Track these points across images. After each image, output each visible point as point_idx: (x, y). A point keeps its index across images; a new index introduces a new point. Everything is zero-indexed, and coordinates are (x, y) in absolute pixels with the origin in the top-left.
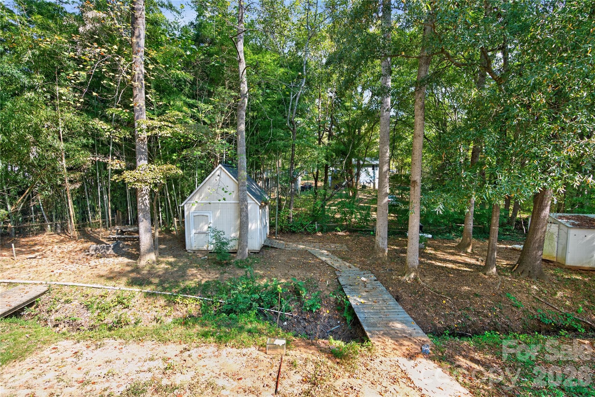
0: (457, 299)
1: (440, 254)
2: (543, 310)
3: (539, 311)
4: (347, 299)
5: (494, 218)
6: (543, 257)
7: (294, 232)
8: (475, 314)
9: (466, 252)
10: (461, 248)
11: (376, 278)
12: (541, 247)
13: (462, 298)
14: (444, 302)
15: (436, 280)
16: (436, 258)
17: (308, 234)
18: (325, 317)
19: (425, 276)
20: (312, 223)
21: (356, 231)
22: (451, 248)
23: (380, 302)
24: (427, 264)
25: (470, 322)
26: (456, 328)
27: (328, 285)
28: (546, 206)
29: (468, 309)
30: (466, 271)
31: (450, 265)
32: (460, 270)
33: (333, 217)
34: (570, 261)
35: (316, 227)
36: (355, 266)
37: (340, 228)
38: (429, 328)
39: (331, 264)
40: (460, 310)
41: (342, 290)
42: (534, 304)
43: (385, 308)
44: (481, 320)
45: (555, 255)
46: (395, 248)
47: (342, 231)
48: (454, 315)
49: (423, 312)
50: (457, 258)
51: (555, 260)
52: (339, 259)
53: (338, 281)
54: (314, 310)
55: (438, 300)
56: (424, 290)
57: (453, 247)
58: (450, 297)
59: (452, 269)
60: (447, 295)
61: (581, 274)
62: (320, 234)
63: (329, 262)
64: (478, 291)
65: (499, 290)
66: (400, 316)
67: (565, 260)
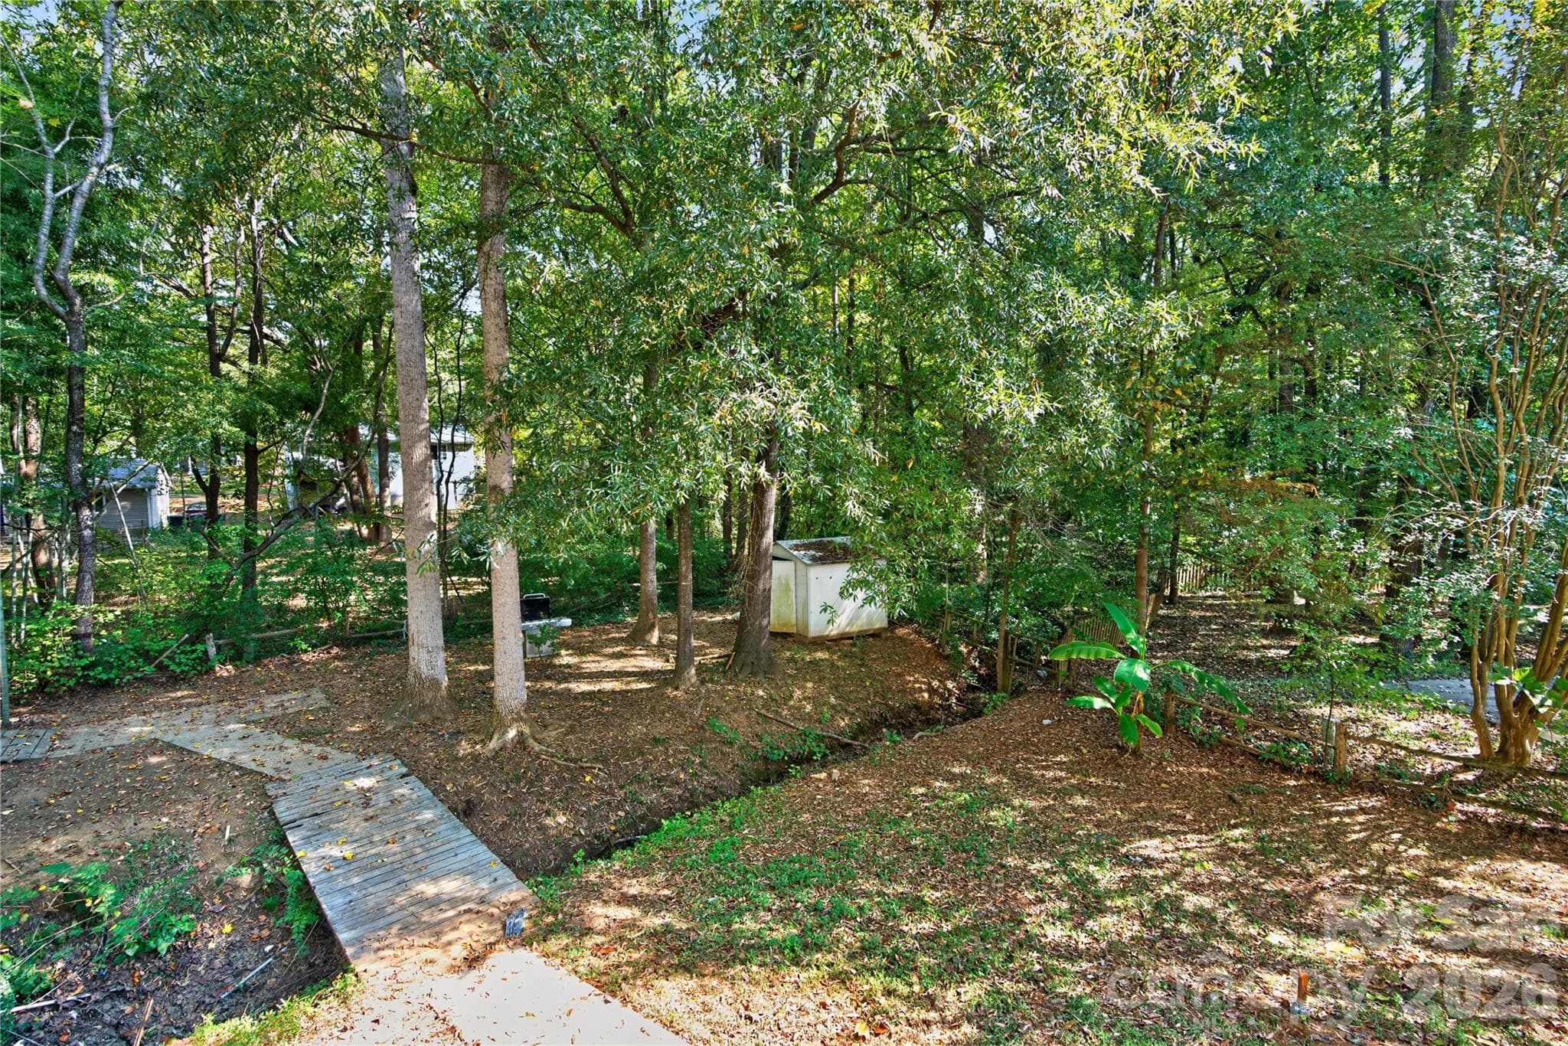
0: (616, 764)
1: (591, 664)
2: (772, 735)
3: (767, 739)
4: (296, 865)
5: (683, 561)
6: (771, 628)
7: (106, 686)
8: (653, 787)
9: (648, 646)
10: (637, 637)
11: (404, 770)
12: (766, 611)
13: (628, 757)
14: (588, 779)
15: (572, 730)
16: (580, 676)
17: (175, 680)
18: (214, 954)
19: (545, 727)
20: (192, 641)
21: (365, 641)
22: (616, 642)
23: (408, 838)
24: (555, 693)
25: (644, 808)
26: (615, 832)
27: (230, 840)
28: (767, 528)
29: (639, 780)
30: (641, 690)
31: (608, 685)
32: (627, 691)
33: (281, 609)
34: (814, 631)
35: (212, 651)
36: (341, 749)
37: (305, 640)
38: (552, 857)
39: (253, 766)
40: (621, 787)
41: (283, 841)
42: (758, 728)
43: (418, 850)
44: (665, 796)
45: (794, 621)
46: (481, 668)
47: (314, 646)
48: (609, 804)
49: (535, 821)
50: (629, 665)
51: (794, 630)
52: (288, 743)
53: (272, 813)
54: (163, 947)
55: (574, 780)
56: (540, 764)
57: (622, 639)
58: (602, 762)
59: (613, 692)
60: (596, 760)
61: (828, 649)
62: (226, 671)
63: (245, 760)
64: (659, 730)
65: (701, 716)
66: (460, 857)
67: (807, 627)
